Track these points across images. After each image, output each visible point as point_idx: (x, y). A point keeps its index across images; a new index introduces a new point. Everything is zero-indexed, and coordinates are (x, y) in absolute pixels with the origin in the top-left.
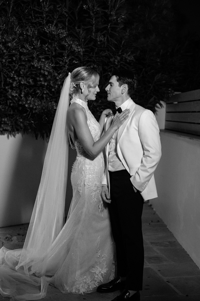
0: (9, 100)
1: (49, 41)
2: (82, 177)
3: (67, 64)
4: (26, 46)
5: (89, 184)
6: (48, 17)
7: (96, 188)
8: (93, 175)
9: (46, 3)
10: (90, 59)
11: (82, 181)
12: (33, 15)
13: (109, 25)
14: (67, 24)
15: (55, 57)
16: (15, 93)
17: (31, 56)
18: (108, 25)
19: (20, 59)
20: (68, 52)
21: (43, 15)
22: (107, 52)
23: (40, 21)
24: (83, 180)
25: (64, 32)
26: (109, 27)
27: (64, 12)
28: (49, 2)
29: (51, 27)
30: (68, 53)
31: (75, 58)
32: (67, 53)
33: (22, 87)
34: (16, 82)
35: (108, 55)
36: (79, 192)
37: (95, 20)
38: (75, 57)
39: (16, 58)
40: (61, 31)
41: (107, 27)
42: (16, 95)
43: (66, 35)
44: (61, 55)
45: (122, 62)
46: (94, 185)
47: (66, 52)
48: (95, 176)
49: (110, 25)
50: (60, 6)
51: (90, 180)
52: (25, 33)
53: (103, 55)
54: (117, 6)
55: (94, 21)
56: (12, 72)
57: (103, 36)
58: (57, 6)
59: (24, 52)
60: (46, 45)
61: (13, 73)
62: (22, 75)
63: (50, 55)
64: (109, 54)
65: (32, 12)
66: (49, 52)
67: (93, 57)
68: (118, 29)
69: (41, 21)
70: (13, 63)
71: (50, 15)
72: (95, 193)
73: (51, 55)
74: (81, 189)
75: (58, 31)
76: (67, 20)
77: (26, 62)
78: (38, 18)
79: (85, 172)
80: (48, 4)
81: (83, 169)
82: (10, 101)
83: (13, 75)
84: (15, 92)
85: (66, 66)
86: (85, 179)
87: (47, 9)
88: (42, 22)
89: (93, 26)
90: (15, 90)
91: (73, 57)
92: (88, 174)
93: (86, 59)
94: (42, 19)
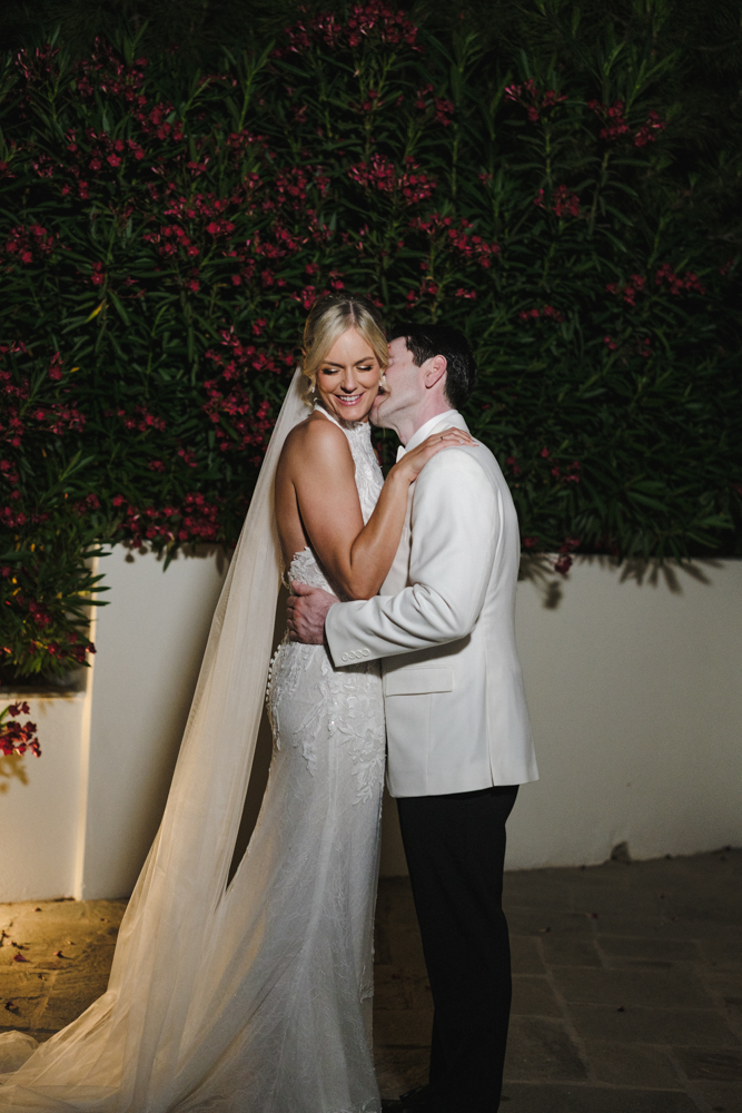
0: (213, 429)
1: (370, 218)
2: (320, 704)
3: (436, 304)
4: (277, 235)
5: (343, 730)
6: (385, 134)
7: (372, 745)
8: (362, 698)
9: (376, 84)
10: (529, 287)
11: (318, 718)
12: (329, 126)
13: (606, 156)
14: (455, 158)
15: (391, 274)
16: (235, 403)
17: (297, 272)
18: (602, 158)
19: (260, 281)
20: (437, 257)
21: (363, 124)
22: (595, 256)
23: (352, 148)
24: (322, 715)
25: (423, 184)
26: (605, 165)
27: (440, 114)
28: (386, 80)
29: (375, 165)
30: (439, 261)
31: (466, 280)
32: (435, 260)
33: (263, 382)
34: (236, 362)
35: (599, 268)
36: (307, 760)
37: (552, 140)
38: (467, 277)
39: (243, 278)
40: (408, 180)
41: (599, 165)
42: (238, 413)
43: (428, 194)
44: (416, 268)
45: (655, 298)
46: (364, 735)
47: (432, 258)
48: (368, 700)
49: (611, 158)
50: (429, 92)
51: (351, 714)
52: (281, 190)
53: (581, 268)
54: (638, 87)
55: (548, 143)
56: (229, 329)
57: (578, 200)
58: (419, 94)
59: (270, 255)
60: (362, 233)
61: (232, 330)
62: (259, 340)
63: (374, 270)
64: (603, 265)
65: (326, 114)
66: (372, 256)
67: (540, 276)
68: (649, 173)
69: (355, 145)
70: (238, 297)
71: (393, 126)
72: (367, 766)
73: (378, 269)
74: (313, 749)
75: (400, 181)
76: (455, 144)
77: (284, 294)
78: (345, 135)
79: (331, 685)
80: (384, 87)
81: (324, 673)
82: (220, 434)
83: (228, 339)
84: (234, 400)
85: (433, 310)
86: (331, 708)
87: (376, 104)
88: (359, 149)
89: (545, 164)
90: (237, 394)
91: (459, 276)
92: (342, 690)
93: (519, 286)
94: (359, 142)
